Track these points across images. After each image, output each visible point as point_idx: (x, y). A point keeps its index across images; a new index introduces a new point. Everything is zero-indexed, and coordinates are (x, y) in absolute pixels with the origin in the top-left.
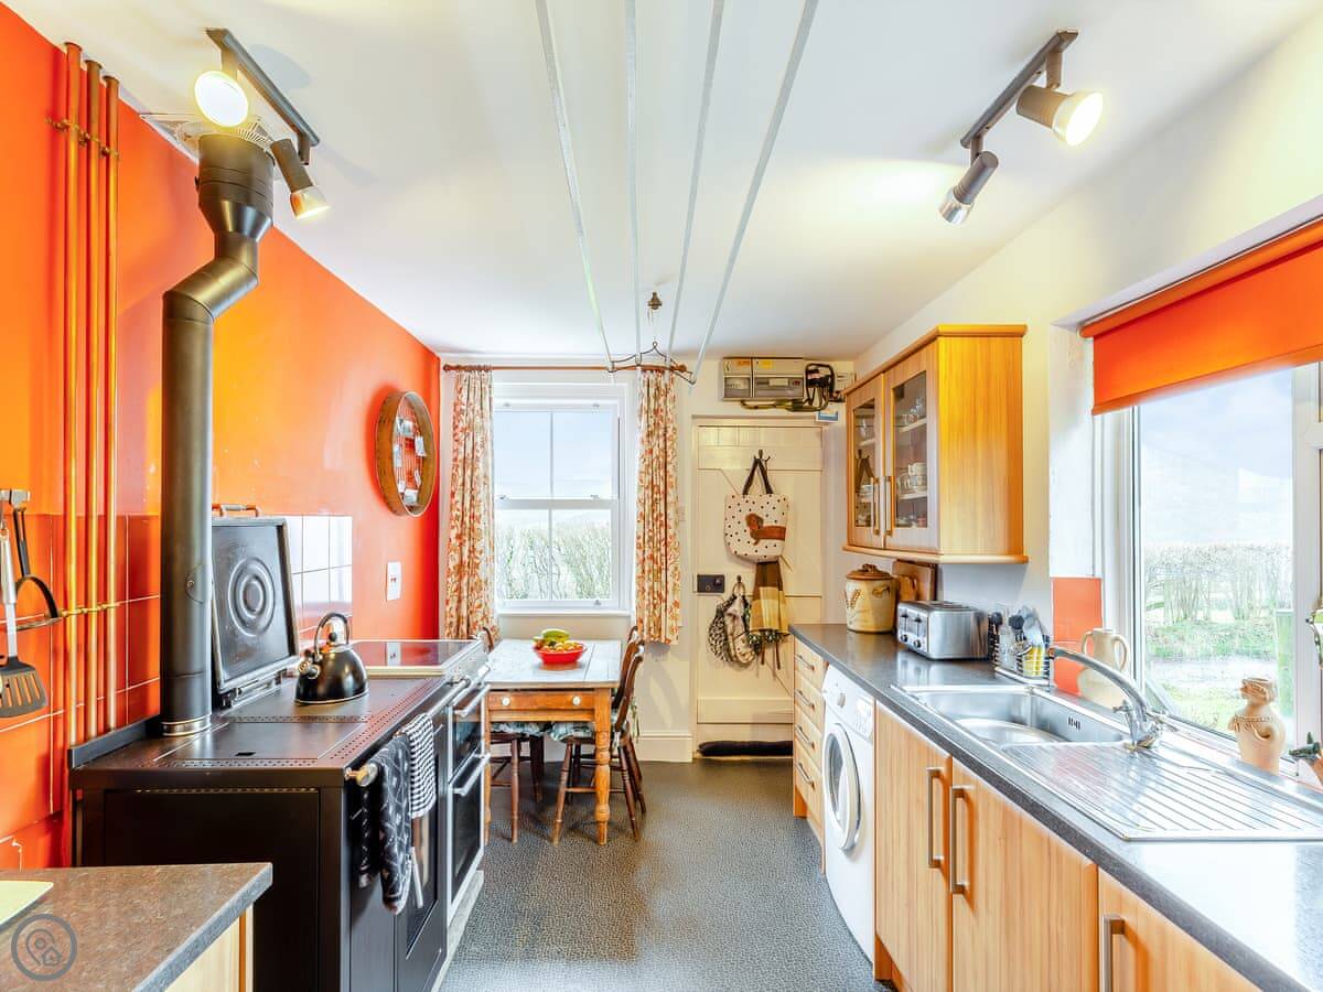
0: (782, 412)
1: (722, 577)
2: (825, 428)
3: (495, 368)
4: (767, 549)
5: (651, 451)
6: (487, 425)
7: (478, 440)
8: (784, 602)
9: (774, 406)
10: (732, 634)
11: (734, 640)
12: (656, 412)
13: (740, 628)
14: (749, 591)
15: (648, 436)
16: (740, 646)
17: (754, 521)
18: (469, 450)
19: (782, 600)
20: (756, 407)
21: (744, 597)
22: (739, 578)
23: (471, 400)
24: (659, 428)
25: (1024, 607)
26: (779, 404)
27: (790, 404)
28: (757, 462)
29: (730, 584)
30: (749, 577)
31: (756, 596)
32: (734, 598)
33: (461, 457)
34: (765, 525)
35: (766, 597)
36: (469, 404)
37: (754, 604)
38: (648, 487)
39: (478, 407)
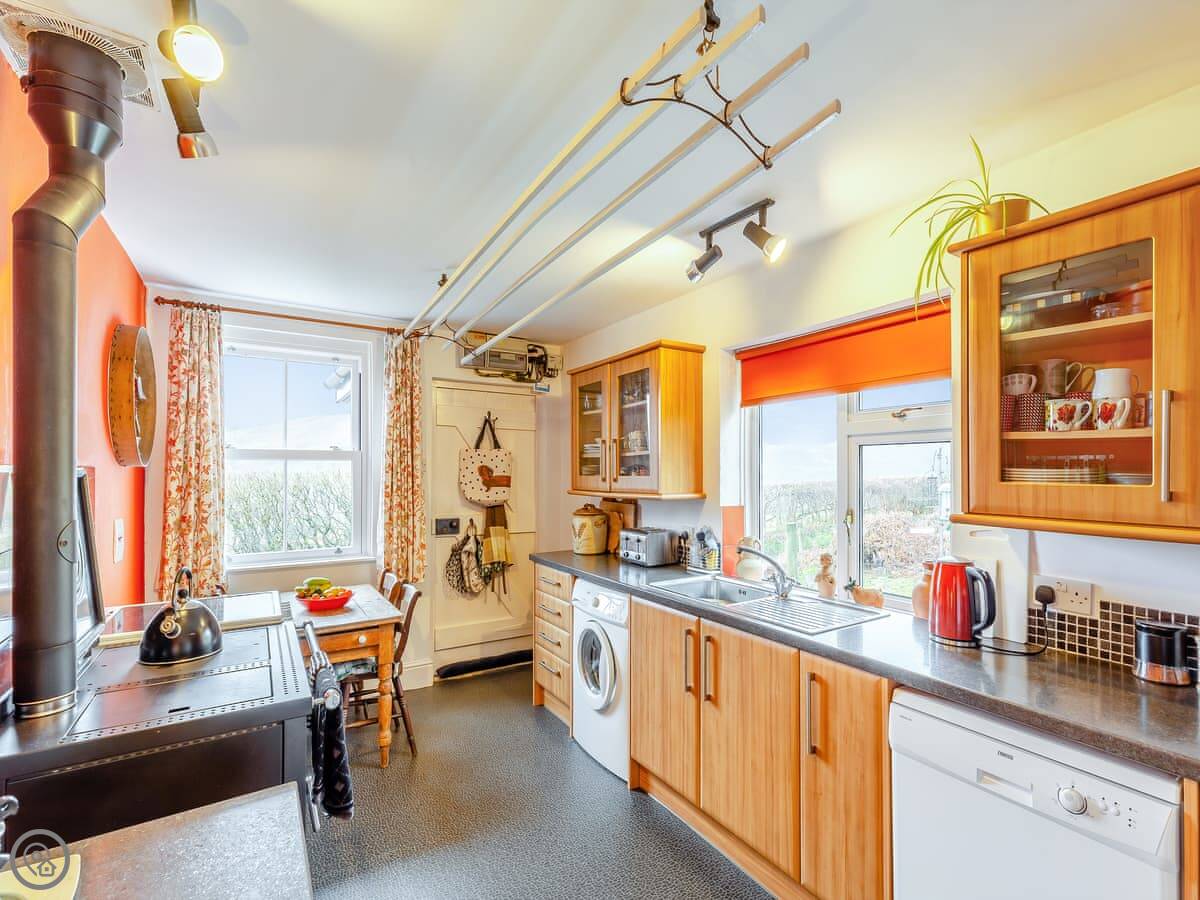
0: (506, 381)
1: (458, 520)
2: (538, 397)
3: (224, 309)
4: (496, 495)
5: (399, 408)
6: (216, 369)
7: (206, 383)
8: (509, 538)
9: (502, 376)
10: (467, 569)
11: (468, 573)
12: (403, 371)
13: (474, 564)
14: (480, 531)
15: (396, 393)
16: (473, 579)
17: (485, 471)
18: (194, 395)
19: (507, 537)
20: (488, 376)
21: (475, 536)
22: (471, 520)
23: (196, 340)
24: (406, 387)
25: (705, 526)
26: (506, 374)
27: (514, 375)
28: (487, 421)
29: (464, 526)
30: (480, 519)
31: (487, 534)
32: (468, 538)
33: (183, 401)
34: (494, 475)
35: (496, 535)
36: (192, 344)
37: (485, 541)
38: (396, 441)
39: (204, 348)
